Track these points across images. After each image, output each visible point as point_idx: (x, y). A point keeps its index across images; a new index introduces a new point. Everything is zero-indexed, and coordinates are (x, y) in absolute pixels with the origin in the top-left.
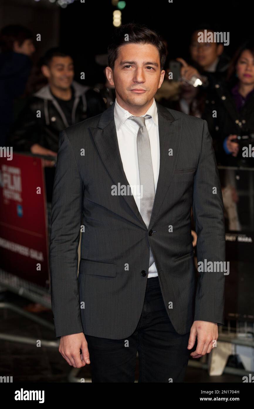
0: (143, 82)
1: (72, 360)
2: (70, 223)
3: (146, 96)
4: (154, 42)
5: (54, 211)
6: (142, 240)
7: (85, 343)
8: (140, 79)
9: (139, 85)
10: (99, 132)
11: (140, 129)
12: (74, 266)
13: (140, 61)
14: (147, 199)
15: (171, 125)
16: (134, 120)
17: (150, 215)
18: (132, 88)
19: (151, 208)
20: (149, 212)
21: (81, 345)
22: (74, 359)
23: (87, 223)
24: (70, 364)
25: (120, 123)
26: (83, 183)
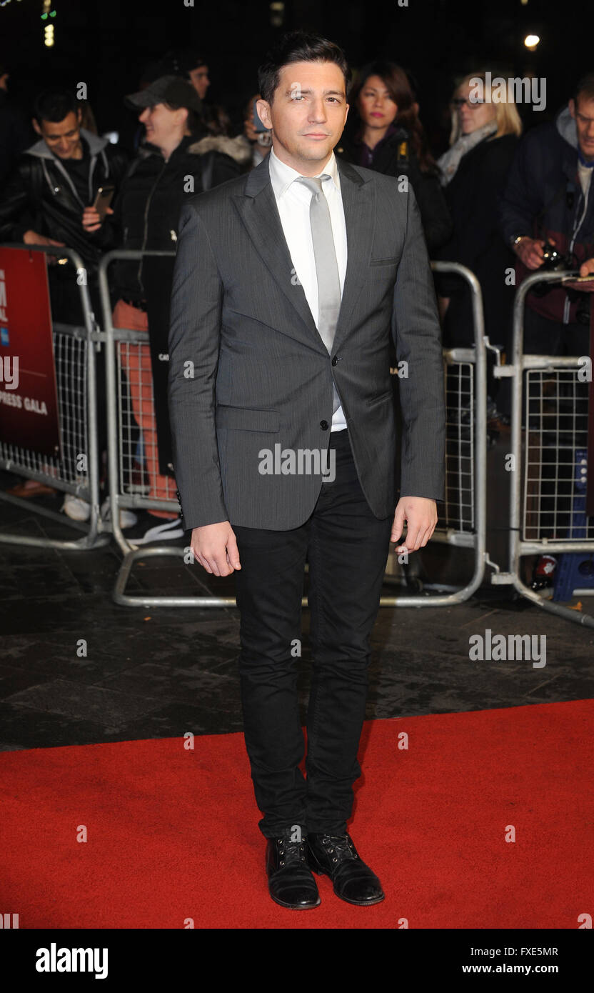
0: (323, 123)
1: (214, 565)
2: (203, 349)
3: (327, 145)
4: (339, 59)
5: (176, 330)
6: (320, 373)
7: (233, 538)
8: (319, 118)
9: (318, 126)
10: (248, 203)
11: (313, 197)
12: (210, 417)
13: (319, 89)
14: (329, 307)
15: (359, 190)
16: (303, 183)
17: (334, 332)
18: (306, 132)
19: (334, 322)
20: (331, 328)
21: (226, 541)
22: (217, 563)
23: (229, 347)
24: (210, 571)
25: (282, 188)
26: (222, 284)
